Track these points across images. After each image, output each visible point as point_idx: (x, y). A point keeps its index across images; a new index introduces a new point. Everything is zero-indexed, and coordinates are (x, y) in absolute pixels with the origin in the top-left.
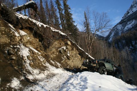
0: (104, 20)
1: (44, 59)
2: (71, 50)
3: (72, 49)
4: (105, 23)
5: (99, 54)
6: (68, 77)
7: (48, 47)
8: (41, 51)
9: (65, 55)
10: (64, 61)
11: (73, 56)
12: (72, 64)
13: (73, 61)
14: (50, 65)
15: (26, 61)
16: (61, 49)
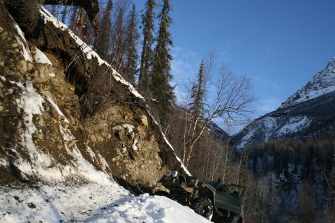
0: (240, 94)
1: (72, 138)
2: (145, 139)
3: (148, 138)
4: (241, 101)
5: (205, 169)
6: (117, 198)
7: (92, 115)
8: (72, 118)
9: (127, 146)
10: (118, 158)
11: (143, 155)
12: (137, 173)
13: (140, 167)
14: (82, 157)
15: (27, 125)
16: (120, 127)
